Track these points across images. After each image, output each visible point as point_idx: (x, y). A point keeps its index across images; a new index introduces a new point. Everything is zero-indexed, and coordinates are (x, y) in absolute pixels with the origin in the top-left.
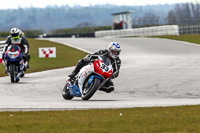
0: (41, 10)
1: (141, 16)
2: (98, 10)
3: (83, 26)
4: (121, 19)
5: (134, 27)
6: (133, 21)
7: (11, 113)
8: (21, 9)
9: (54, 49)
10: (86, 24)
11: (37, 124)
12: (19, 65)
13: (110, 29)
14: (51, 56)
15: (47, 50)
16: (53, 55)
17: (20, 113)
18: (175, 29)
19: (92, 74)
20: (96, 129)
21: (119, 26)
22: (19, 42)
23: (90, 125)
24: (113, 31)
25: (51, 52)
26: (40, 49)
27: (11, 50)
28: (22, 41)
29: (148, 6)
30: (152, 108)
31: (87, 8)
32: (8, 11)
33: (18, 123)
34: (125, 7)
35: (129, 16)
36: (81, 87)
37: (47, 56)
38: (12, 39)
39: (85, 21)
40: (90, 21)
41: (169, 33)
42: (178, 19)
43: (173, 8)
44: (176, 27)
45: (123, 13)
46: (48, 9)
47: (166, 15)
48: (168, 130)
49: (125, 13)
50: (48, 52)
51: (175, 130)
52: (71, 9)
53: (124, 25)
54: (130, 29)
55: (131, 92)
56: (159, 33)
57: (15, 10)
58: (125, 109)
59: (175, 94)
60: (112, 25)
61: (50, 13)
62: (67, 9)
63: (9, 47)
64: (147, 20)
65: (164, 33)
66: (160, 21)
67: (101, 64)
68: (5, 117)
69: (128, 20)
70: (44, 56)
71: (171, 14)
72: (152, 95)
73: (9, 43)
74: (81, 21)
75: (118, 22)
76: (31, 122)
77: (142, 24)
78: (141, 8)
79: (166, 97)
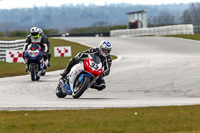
0: (56, 9)
1: (157, 15)
2: (113, 9)
3: (98, 25)
4: (136, 19)
5: (149, 26)
6: (149, 20)
7: (26, 112)
8: (36, 8)
9: (69, 48)
10: (102, 23)
11: (53, 123)
12: (39, 64)
13: (125, 28)
14: (66, 55)
15: (62, 49)
16: (69, 54)
17: (34, 113)
18: (190, 28)
19: (82, 72)
20: (112, 128)
21: (134, 26)
22: (39, 41)
23: (105, 124)
24: (128, 30)
25: (66, 51)
26: (55, 48)
27: (31, 49)
28: (42, 40)
29: (163, 5)
30: (167, 107)
31: (102, 7)
32: (22, 10)
33: (32, 122)
34: (140, 6)
35: (145, 15)
36: (72, 85)
37: (62, 55)
38: (32, 38)
39: (101, 20)
40: (105, 20)
41: (184, 32)
42: (193, 19)
43: (188, 8)
44: (191, 26)
45: (138, 12)
46: (63, 8)
47: (181, 15)
48: (183, 129)
49: (140, 12)
50: (63, 51)
51: (190, 129)
52: (86, 8)
53: (139, 24)
54: (145, 29)
55: (147, 91)
56: (174, 32)
57: (30, 10)
58: (140, 108)
59: (190, 93)
60: (127, 24)
61: (65, 12)
62: (82, 8)
63: (29, 46)
64: (163, 19)
65: (179, 32)
66: (175, 20)
67: (91, 62)
68: (20, 116)
69: (143, 19)
70: (59, 55)
71: (186, 14)
72: (167, 95)
73: (29, 41)
74: (96, 20)
75: (133, 21)
76: (46, 121)
77: (157, 23)
78: (156, 7)
79: (181, 96)
